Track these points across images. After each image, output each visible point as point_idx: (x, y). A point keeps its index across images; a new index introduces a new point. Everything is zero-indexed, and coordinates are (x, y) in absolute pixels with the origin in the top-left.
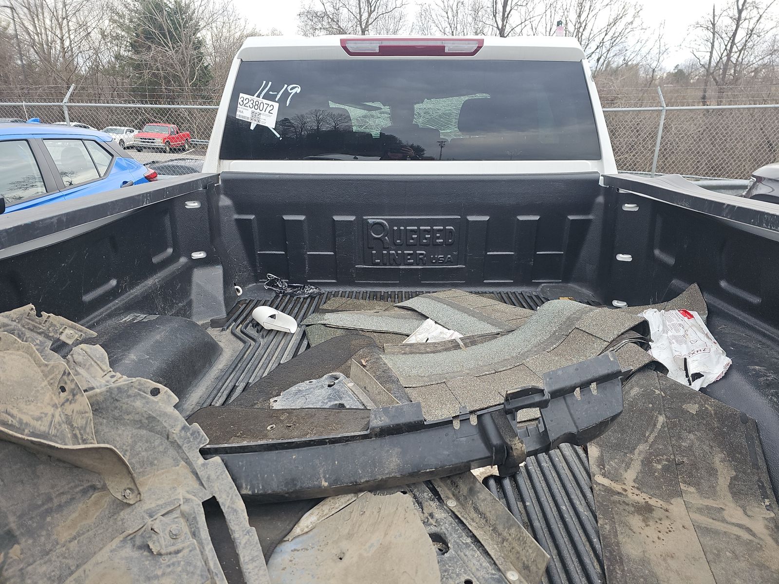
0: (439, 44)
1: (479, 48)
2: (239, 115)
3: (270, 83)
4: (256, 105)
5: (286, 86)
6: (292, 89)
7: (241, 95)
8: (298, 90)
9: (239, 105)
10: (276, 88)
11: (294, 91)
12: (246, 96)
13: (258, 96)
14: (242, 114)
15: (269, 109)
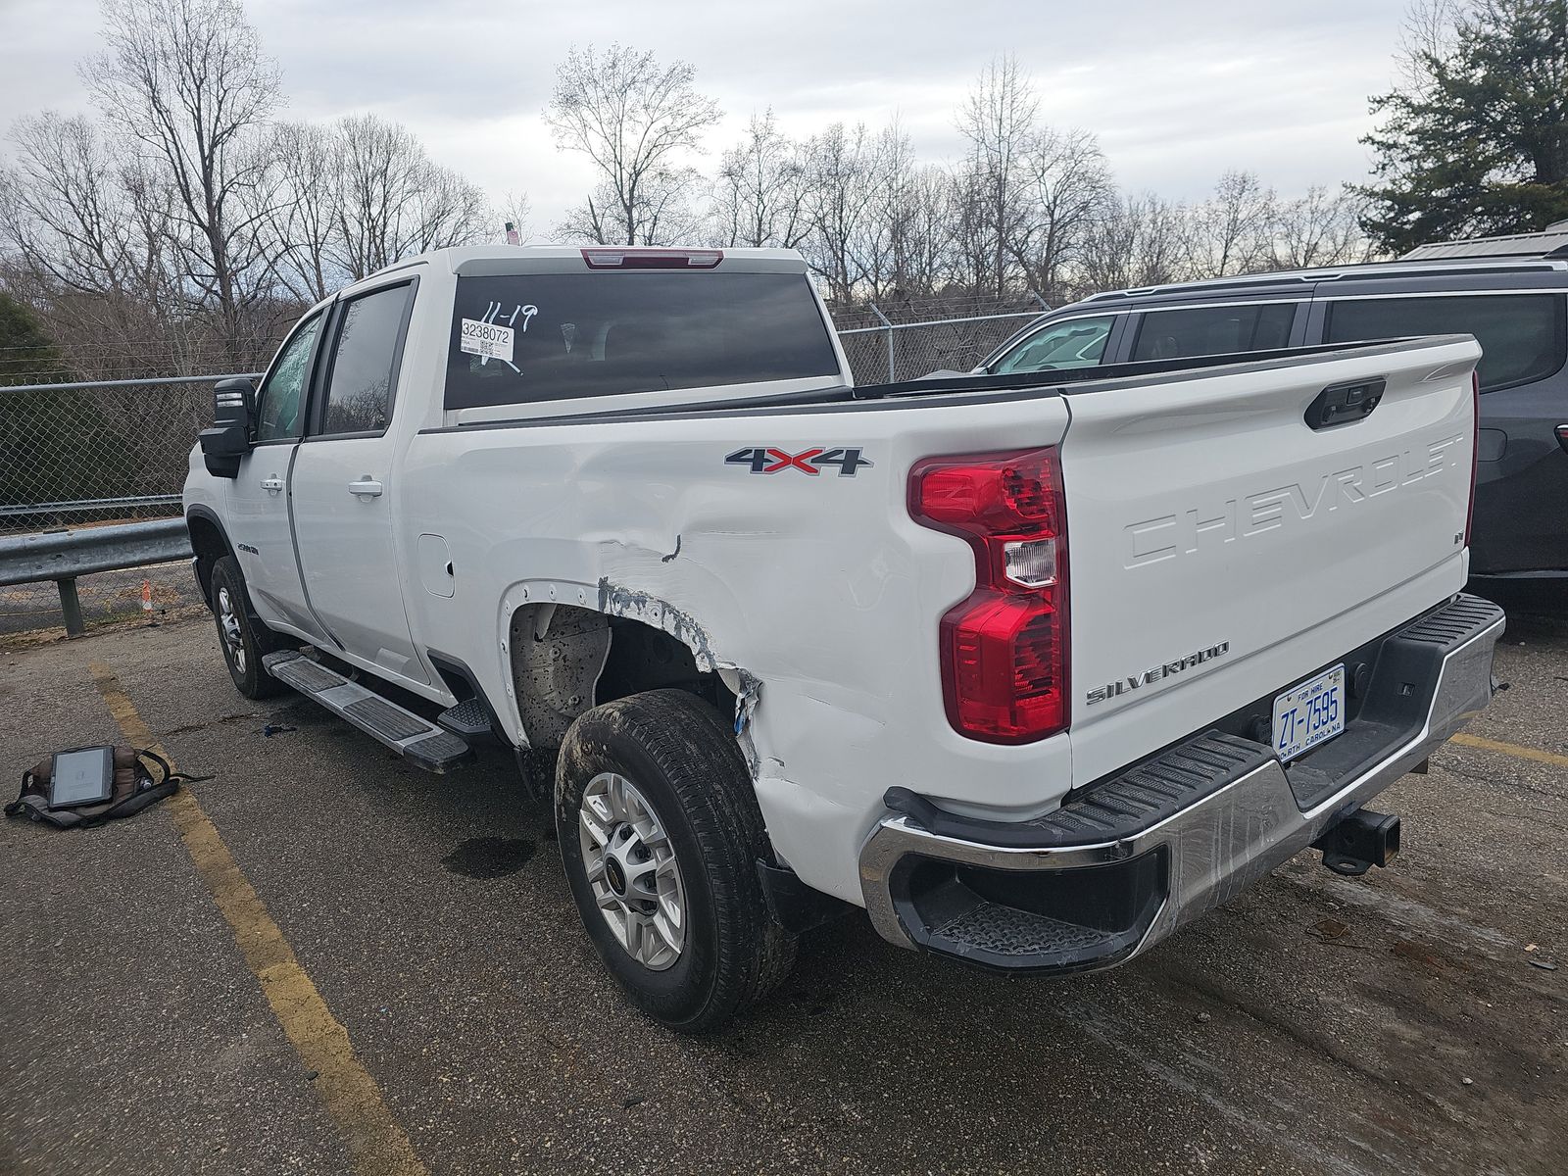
0: (681, 256)
1: (720, 260)
2: (465, 348)
3: (499, 304)
4: (485, 333)
5: (519, 307)
6: (528, 310)
7: (464, 320)
8: (535, 311)
9: (463, 334)
10: (508, 310)
11: (530, 313)
12: (471, 322)
13: (487, 321)
14: (468, 346)
15: (502, 337)
